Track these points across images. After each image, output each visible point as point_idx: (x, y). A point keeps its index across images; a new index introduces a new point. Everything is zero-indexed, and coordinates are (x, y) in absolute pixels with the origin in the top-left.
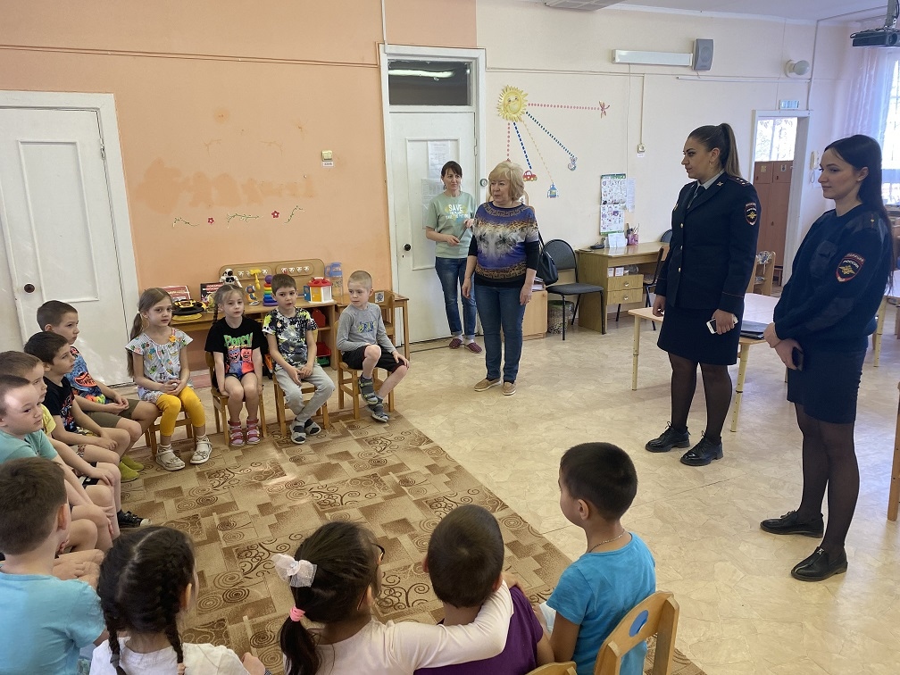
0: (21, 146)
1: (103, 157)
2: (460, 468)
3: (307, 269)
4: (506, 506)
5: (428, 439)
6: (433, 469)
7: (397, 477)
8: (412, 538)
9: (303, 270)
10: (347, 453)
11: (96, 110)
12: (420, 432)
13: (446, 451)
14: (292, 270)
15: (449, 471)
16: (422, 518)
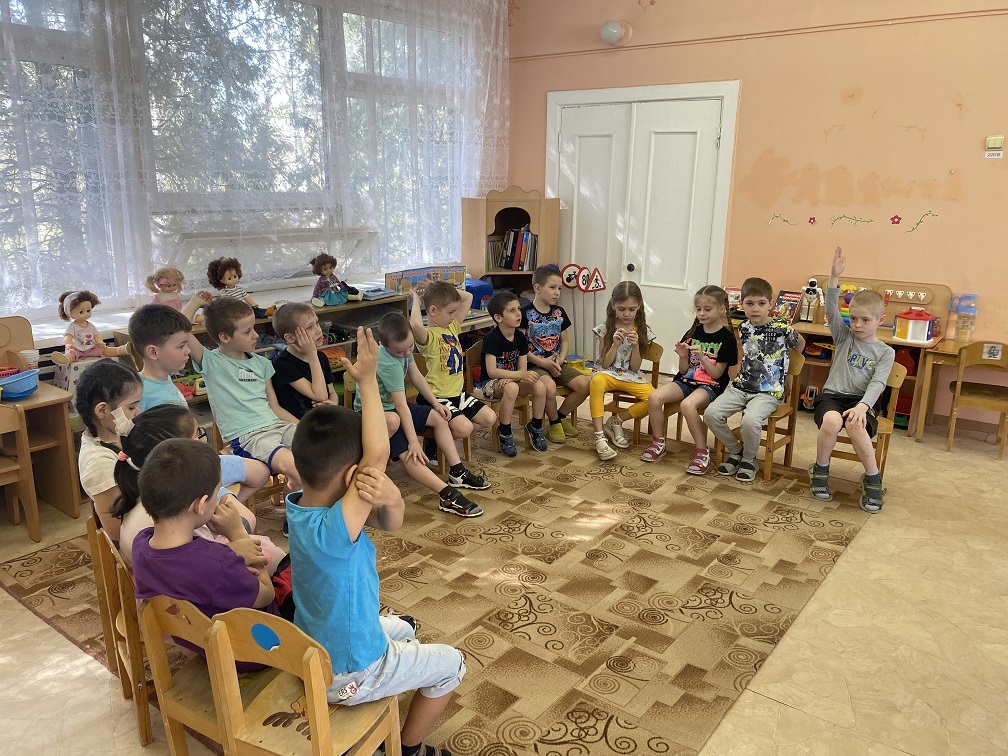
0: (653, 136)
1: (718, 146)
2: (814, 583)
3: (922, 296)
4: (774, 642)
5: (845, 541)
6: (783, 566)
7: (732, 550)
8: (626, 597)
9: (916, 297)
10: (735, 507)
11: (721, 98)
12: (856, 531)
13: (841, 562)
14: (900, 294)
15: (794, 578)
16: (671, 591)
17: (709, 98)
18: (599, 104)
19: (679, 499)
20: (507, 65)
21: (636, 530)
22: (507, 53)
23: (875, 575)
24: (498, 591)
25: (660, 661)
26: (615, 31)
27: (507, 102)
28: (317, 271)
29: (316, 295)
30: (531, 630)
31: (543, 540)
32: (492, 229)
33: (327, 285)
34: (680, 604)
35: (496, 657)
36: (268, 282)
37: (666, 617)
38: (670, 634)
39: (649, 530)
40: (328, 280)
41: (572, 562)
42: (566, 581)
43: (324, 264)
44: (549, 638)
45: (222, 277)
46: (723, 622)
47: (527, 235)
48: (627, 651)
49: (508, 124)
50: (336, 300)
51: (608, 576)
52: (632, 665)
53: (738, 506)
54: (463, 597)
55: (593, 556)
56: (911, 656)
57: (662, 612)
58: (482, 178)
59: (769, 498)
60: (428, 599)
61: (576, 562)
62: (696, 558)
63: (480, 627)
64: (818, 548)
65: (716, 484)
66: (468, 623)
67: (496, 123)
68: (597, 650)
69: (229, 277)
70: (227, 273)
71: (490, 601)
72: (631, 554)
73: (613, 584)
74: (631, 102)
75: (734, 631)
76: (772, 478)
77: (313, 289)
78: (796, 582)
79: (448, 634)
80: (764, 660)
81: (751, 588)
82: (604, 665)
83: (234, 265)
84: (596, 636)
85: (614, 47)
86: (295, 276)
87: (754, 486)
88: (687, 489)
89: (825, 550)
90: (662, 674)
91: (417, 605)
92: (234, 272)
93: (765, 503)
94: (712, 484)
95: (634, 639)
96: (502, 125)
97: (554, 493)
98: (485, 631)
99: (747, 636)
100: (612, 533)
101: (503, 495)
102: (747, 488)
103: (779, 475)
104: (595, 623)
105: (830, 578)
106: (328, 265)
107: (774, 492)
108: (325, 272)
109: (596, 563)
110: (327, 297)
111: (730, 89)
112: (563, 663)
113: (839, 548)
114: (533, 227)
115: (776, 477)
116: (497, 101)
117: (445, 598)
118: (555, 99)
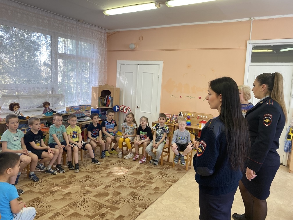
1: (158, 77)
2: (163, 193)
3: (206, 117)
4: (146, 209)
5: (175, 182)
6: (157, 188)
7: (145, 184)
8: (111, 197)
9: (205, 117)
10: (150, 173)
11: (159, 65)
12: (179, 179)
13: (172, 187)
14: (201, 116)
15: (158, 192)
16: (124, 196)
17: (156, 65)
18: (130, 64)
19: (137, 171)
20: (106, 52)
21: (121, 179)
22: (106, 49)
23: (179, 190)
24: (76, 197)
25: (113, 214)
26: (133, 46)
27: (106, 62)
28: (44, 106)
29: (44, 113)
30: (82, 207)
31: (94, 183)
32: (100, 95)
33: (47, 110)
34: (125, 199)
35: (69, 215)
36: (29, 109)
37: (120, 203)
38: (119, 207)
39: (125, 179)
40: (47, 109)
41: (100, 189)
42: (97, 194)
43: (46, 104)
44: (86, 209)
45: (13, 108)
46: (134, 203)
47: (110, 97)
48: (106, 212)
49: (106, 68)
50: (49, 115)
51: (108, 192)
52: (106, 215)
53: (151, 172)
54: (66, 199)
55: (107, 187)
56: (179, 211)
57: (119, 201)
58: (99, 81)
59: (160, 170)
60: (56, 199)
61: (101, 188)
62: (134, 187)
63: (68, 207)
64: (167, 184)
65: (148, 166)
66: (64, 206)
67: (103, 67)
68: (98, 212)
69: (15, 108)
70: (15, 107)
71: (73, 199)
72: (117, 186)
73: (109, 194)
74: (137, 64)
75: (136, 206)
76: (163, 165)
77: (43, 111)
78: (158, 193)
79: (58, 209)
80: (141, 213)
81: (145, 195)
82: (98, 216)
83: (17, 105)
84: (99, 208)
85: (133, 50)
86: (38, 107)
87: (157, 167)
88: (139, 168)
89: (169, 184)
90: (113, 218)
91: (52, 201)
92: (17, 106)
93: (159, 171)
94: (146, 166)
95: (109, 209)
96: (105, 68)
97: (103, 170)
98: (69, 208)
99: (139, 207)
100: (114, 181)
101: (88, 171)
102: (156, 167)
103: (165, 164)
104: (100, 205)
105: (167, 192)
106: (47, 105)
107: (162, 169)
108: (46, 107)
109: (107, 189)
110: (46, 114)
111: (161, 63)
112: (87, 216)
113: (172, 183)
114: (112, 95)
115: (164, 164)
116: (103, 62)
117: (60, 199)
118: (119, 62)
